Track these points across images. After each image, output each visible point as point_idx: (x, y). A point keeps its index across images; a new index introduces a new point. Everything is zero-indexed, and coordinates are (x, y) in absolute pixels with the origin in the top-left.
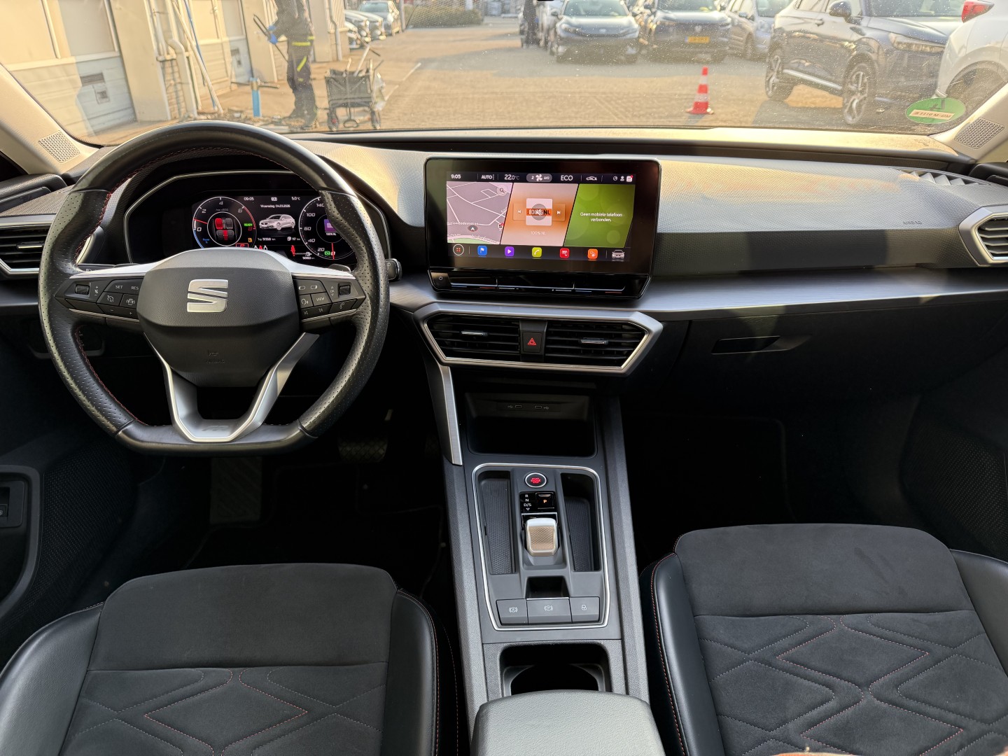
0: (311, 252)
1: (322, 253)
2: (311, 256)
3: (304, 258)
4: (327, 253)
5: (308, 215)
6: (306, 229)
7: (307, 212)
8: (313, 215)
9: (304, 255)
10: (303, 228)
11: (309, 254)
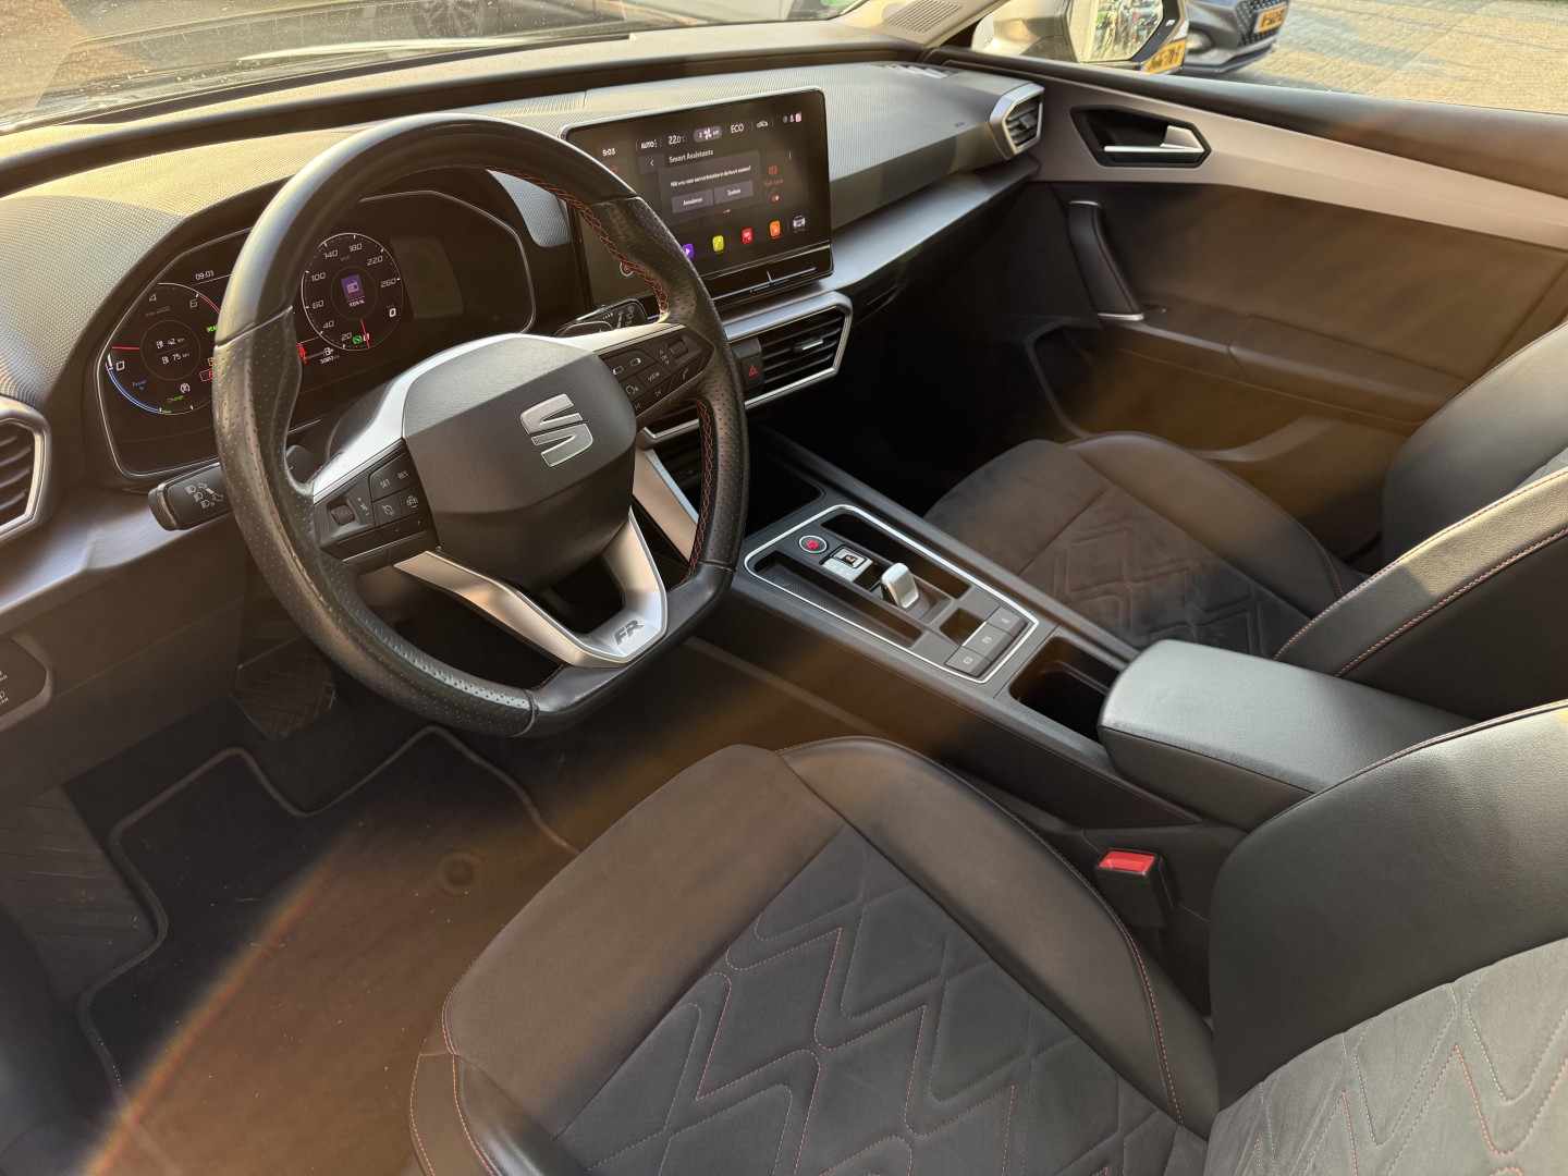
0: (331, 347)
1: (349, 342)
2: (333, 354)
3: (323, 361)
4: (357, 340)
5: (314, 278)
6: (316, 306)
7: (312, 273)
8: (321, 276)
9: (323, 357)
10: (311, 306)
11: (330, 351)
